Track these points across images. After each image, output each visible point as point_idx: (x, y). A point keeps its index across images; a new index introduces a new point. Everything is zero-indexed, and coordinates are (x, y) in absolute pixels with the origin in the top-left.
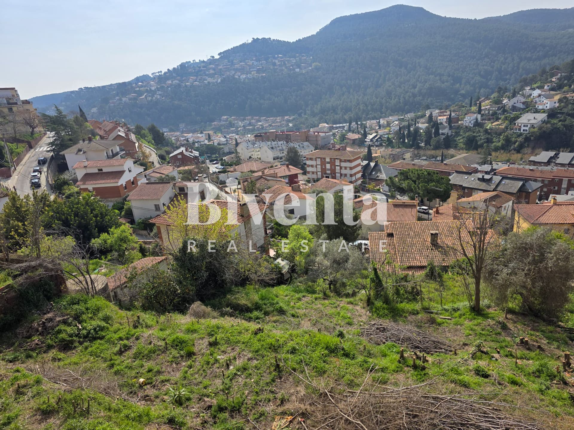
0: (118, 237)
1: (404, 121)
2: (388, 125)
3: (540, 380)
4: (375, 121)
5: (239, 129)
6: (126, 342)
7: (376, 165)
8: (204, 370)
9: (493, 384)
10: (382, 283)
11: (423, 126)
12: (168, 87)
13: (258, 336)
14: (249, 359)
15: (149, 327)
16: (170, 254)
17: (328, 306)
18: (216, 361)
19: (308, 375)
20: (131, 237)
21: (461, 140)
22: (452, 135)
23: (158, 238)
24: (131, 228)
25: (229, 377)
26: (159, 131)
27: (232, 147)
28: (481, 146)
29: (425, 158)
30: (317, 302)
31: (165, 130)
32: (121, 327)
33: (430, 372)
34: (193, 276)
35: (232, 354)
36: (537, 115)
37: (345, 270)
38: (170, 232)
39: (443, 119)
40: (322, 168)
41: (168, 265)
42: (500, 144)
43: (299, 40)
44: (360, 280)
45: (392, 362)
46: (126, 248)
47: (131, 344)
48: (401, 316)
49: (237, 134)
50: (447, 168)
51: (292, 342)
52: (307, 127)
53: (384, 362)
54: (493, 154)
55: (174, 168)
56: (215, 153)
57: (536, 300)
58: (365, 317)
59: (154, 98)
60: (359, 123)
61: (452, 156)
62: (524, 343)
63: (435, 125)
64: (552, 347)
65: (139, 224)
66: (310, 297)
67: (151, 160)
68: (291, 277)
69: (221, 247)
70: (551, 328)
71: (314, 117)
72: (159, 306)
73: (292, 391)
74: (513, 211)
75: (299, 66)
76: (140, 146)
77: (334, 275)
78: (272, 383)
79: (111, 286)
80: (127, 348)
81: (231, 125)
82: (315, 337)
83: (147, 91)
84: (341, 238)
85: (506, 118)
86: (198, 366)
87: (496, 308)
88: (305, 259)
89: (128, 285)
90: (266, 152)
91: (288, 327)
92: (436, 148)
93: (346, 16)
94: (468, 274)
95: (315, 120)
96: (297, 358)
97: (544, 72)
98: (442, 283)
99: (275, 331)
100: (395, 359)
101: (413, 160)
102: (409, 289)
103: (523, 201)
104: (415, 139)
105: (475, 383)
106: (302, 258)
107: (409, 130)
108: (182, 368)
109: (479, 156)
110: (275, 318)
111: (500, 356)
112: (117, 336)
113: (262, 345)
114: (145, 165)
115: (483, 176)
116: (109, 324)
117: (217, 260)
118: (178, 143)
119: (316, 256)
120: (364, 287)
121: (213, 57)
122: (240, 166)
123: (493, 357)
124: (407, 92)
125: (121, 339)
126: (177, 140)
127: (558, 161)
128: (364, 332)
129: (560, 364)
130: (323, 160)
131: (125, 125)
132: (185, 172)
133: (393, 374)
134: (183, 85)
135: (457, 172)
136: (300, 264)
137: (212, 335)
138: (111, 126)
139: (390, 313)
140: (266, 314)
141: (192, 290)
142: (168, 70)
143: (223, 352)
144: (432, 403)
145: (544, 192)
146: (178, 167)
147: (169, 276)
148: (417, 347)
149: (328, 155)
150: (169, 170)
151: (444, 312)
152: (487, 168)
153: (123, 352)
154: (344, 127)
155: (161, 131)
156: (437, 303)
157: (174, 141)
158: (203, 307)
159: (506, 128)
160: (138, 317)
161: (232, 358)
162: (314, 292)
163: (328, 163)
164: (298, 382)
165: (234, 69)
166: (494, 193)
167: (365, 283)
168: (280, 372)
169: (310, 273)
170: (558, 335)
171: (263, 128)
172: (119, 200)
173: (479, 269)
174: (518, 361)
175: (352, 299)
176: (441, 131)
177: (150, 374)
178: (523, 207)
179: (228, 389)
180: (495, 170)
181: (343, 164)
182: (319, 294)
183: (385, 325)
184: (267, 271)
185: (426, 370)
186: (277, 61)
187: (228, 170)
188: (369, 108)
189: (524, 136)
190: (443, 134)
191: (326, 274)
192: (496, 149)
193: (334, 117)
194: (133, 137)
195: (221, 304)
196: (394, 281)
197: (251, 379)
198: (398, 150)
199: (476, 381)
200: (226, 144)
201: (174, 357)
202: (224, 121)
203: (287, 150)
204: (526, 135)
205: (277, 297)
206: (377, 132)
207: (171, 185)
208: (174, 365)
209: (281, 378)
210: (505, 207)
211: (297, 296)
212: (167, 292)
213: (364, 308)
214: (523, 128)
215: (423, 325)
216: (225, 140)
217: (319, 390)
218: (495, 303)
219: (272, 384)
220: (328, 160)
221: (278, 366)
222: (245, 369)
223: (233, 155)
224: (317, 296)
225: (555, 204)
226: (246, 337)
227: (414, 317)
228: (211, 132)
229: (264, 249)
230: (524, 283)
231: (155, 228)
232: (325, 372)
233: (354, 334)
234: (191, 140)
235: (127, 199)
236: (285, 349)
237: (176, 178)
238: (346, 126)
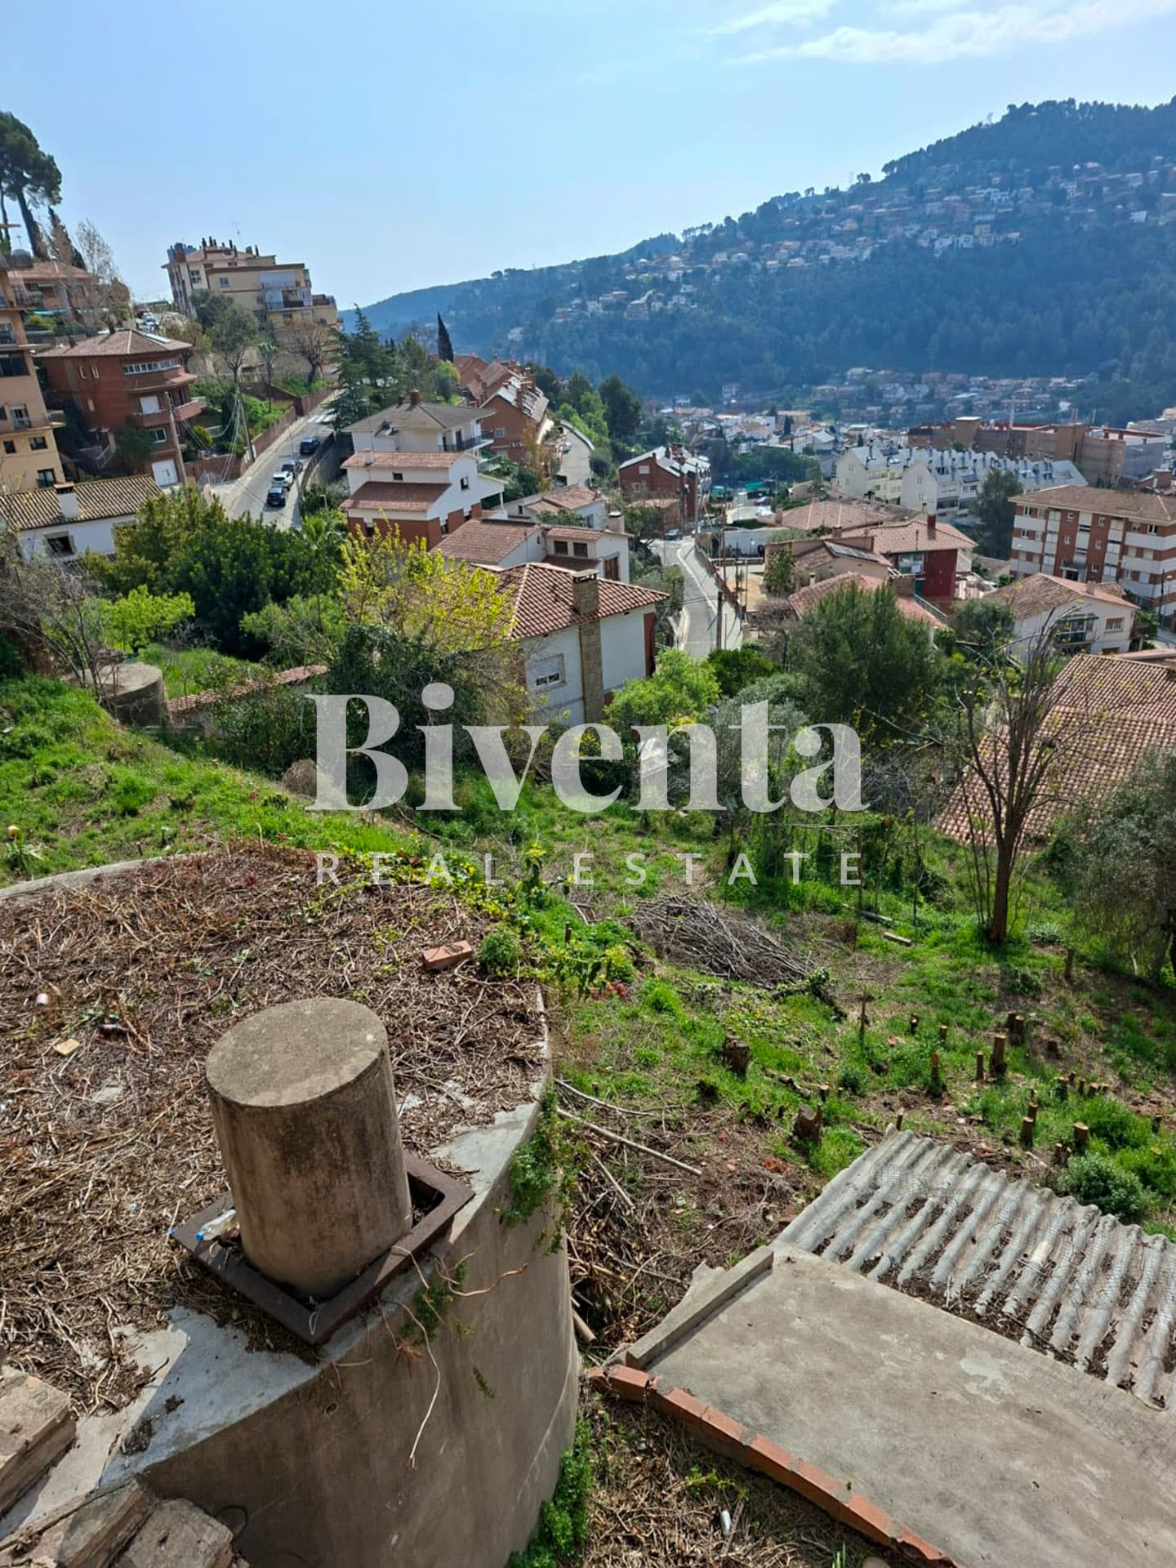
12: (715, 272)
40: (1060, 543)
59: (670, 305)
83: (655, 283)
90: (919, 481)
121: (867, 177)
122: (797, 511)
134: (759, 266)
142: (728, 219)
163: (1085, 529)
165: (921, 218)
181: (1135, 539)
202: (853, 382)
203: (986, 480)
220: (1086, 520)
228: (799, 415)
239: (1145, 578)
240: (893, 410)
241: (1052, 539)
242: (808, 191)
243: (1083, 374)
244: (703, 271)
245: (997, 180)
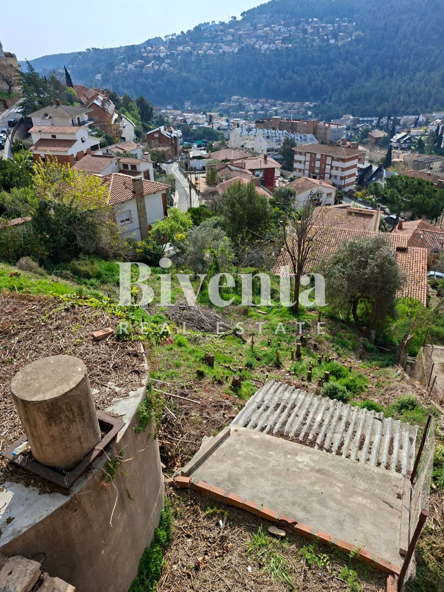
12: (178, 54)
40: (310, 166)
59: (161, 68)
75: (335, 36)
81: (241, 107)
83: (155, 58)
90: (260, 141)
121: (235, 18)
130: (313, 156)
134: (196, 53)
149: (319, 151)
154: (372, 121)
163: (318, 160)
165: (256, 36)
181: (335, 164)
186: (309, 28)
203: (284, 141)
220: (318, 156)
238: (375, 120)
239: (339, 178)
240: (249, 113)
241: (308, 164)
242: (213, 22)
243: (316, 101)
244: (174, 54)
245: (283, 23)
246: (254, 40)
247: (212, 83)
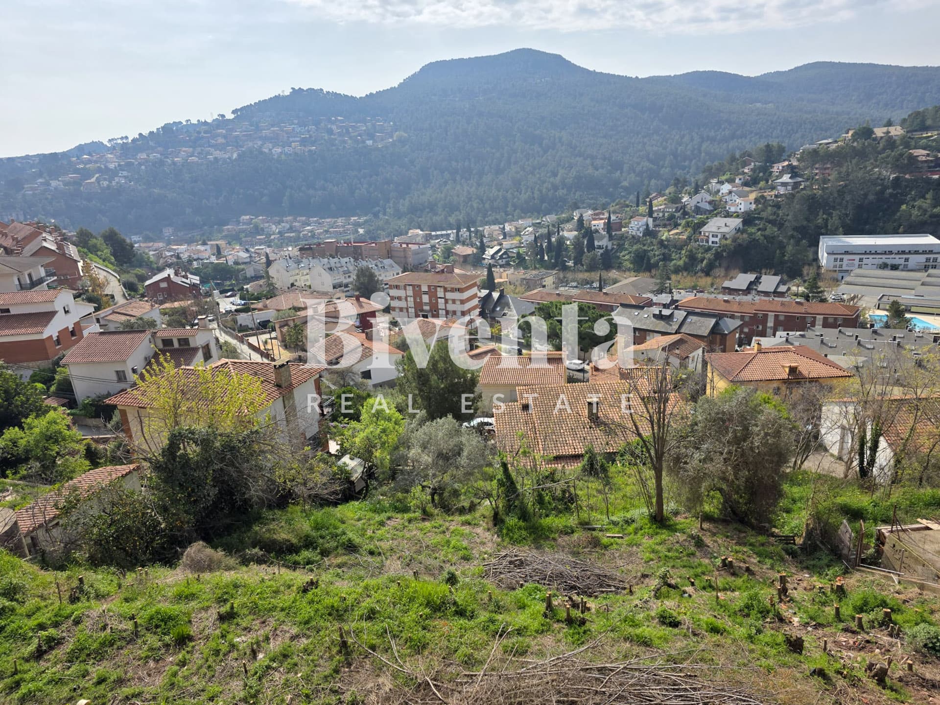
0: (41, 432)
1: (541, 227)
2: (518, 233)
3: (750, 621)
4: (496, 227)
5: (272, 237)
6: (52, 631)
7: (502, 296)
8: (209, 667)
9: (685, 635)
10: (515, 487)
11: (569, 234)
12: (140, 164)
13: (310, 595)
14: (293, 638)
15: (103, 597)
16: (145, 459)
17: (429, 531)
18: (233, 647)
19: (396, 654)
20: (68, 433)
21: (627, 257)
22: (613, 249)
23: (122, 430)
24: (68, 415)
25: (256, 673)
26: (124, 241)
27: (261, 268)
28: (656, 265)
29: (574, 284)
30: (411, 526)
31: (135, 238)
32: (43, 604)
33: (593, 627)
34: (189, 496)
35: (262, 632)
36: (729, 221)
37: (457, 468)
38: (146, 421)
39: (599, 224)
40: (415, 301)
41: (142, 478)
42: (681, 263)
43: (371, 94)
44: (481, 484)
45: (533, 616)
46: (58, 453)
47: (64, 634)
48: (547, 538)
49: (269, 246)
50: (608, 299)
51: (368, 600)
52: (389, 235)
53: (521, 619)
54: (673, 277)
55: (152, 306)
56: (230, 279)
57: (741, 497)
58: (490, 544)
59: (114, 183)
60: (472, 229)
61: (615, 282)
62: (727, 566)
63: (589, 234)
64: (765, 567)
65: (85, 406)
66: (399, 519)
67: (108, 291)
68: (367, 486)
69: (240, 442)
70: (761, 539)
71: (399, 218)
72: (123, 555)
73: (370, 685)
74: (705, 363)
75: (371, 136)
76: (87, 267)
77: (440, 478)
78: (334, 675)
79: (25, 525)
80: (53, 643)
81: (258, 230)
82: (407, 587)
83: (99, 170)
84: (450, 416)
85: (688, 225)
86: (197, 659)
87: (687, 515)
88: (390, 454)
89: (61, 522)
90: (320, 275)
91: (362, 573)
92: (591, 268)
93: (445, 61)
94: (644, 464)
95: (402, 223)
96: (378, 627)
97: (733, 159)
98: (607, 481)
99: (339, 584)
100: (539, 612)
101: (557, 288)
102: (559, 493)
103: (717, 348)
104: (558, 256)
105: (660, 638)
106: (386, 453)
107: (549, 241)
108: (167, 668)
109: (654, 280)
110: (339, 560)
111: (695, 590)
112: (32, 623)
113: (317, 610)
114: (98, 300)
115: (660, 311)
116: (17, 600)
117: (233, 465)
118: (162, 261)
119: (409, 447)
120: (488, 495)
121: (223, 116)
122: (273, 299)
123: (685, 592)
124: (544, 182)
125: (42, 627)
126: (159, 256)
127: (761, 288)
128: (490, 570)
129: (775, 592)
130: (417, 289)
131: (56, 229)
132: (174, 312)
133: (535, 637)
134: (169, 161)
135: (623, 305)
136: (382, 463)
137: (225, 601)
138: (28, 230)
139: (530, 534)
140: (325, 553)
141: (188, 523)
142: (140, 134)
143: (245, 629)
144: (597, 679)
145: (745, 334)
146: (162, 303)
147: (144, 499)
148: (573, 588)
149: (424, 281)
150: (142, 309)
151: (612, 526)
152: (665, 298)
153: (45, 652)
154: (448, 235)
155: (128, 241)
156: (602, 513)
157: (152, 259)
158: (209, 551)
159: (689, 238)
160: (81, 580)
161: (261, 639)
162: (406, 510)
163: (425, 293)
164: (379, 669)
165: (261, 138)
166: (677, 337)
167: (489, 488)
168: (348, 654)
169: (400, 477)
170: (772, 548)
171: (313, 236)
172: (44, 364)
173: (660, 456)
174: (719, 594)
175: (468, 517)
176: (596, 243)
177: (103, 686)
178: (717, 357)
179: (255, 696)
180: (677, 301)
181: (449, 295)
182: (415, 512)
183: (522, 555)
184: (325, 479)
185: (587, 624)
186: (334, 127)
187: (252, 306)
188: (487, 206)
189: (713, 251)
190: (600, 247)
191: (426, 477)
192: (677, 271)
193: (431, 219)
194: (72, 251)
195: (242, 542)
196: (535, 482)
197: (296, 673)
198: (534, 272)
199: (661, 633)
200: (250, 263)
201: (151, 649)
202: (244, 223)
203: (356, 272)
204: (716, 250)
205: (343, 522)
206: (501, 244)
207: (147, 335)
208: (152, 664)
209: (349, 665)
210: (693, 357)
211: (378, 518)
212: (139, 529)
213: (489, 530)
214: (711, 239)
215: (581, 550)
216: (246, 255)
217: (416, 677)
218: (685, 506)
219: (334, 678)
220: (425, 288)
221: (344, 644)
222: (285, 656)
223: (261, 282)
224: (412, 515)
225: (760, 351)
226: (287, 598)
227: (566, 538)
228: (222, 243)
229: (319, 442)
230: (724, 473)
231: (117, 412)
232: (424, 647)
233: (474, 575)
234: (185, 257)
235: (62, 362)
236: (357, 613)
237: (158, 323)
238: (452, 233)
239: (459, 314)
241: (411, 300)
242: (187, 121)
243: (366, 215)
244: (132, 164)
245: (296, 121)
246: (260, 143)
247: (204, 201)
